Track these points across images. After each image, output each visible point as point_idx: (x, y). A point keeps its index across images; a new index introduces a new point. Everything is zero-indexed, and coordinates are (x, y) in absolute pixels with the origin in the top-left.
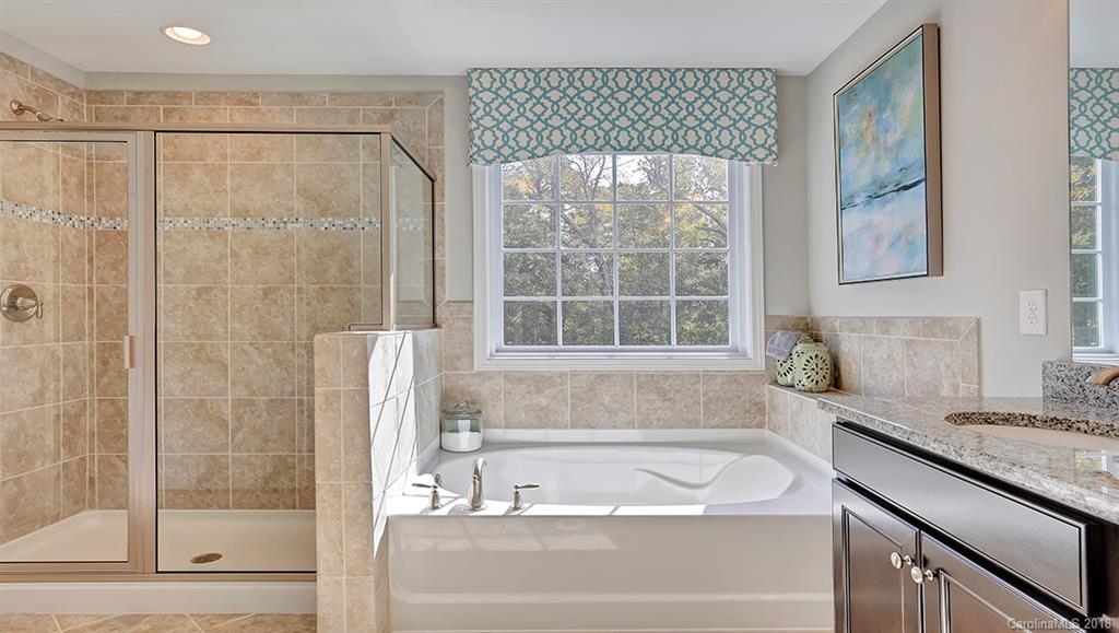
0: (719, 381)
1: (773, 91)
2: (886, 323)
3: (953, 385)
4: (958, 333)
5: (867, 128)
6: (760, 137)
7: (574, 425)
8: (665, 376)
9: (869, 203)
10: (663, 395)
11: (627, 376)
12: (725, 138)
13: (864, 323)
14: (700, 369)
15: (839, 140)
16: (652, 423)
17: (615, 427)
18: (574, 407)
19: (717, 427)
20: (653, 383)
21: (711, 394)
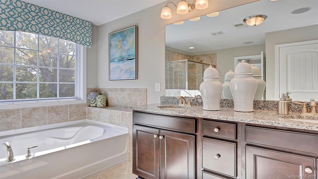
0: (74, 107)
1: (91, 28)
2: (123, 90)
3: (141, 102)
4: (142, 92)
5: (119, 44)
6: (88, 40)
7: (23, 127)
8: (57, 107)
9: (119, 61)
10: (57, 113)
11: (44, 108)
12: (78, 38)
13: (116, 90)
14: (69, 104)
15: (110, 45)
16: (53, 122)
17: (39, 125)
18: (23, 121)
19: (73, 120)
20: (54, 110)
21: (71, 111)
